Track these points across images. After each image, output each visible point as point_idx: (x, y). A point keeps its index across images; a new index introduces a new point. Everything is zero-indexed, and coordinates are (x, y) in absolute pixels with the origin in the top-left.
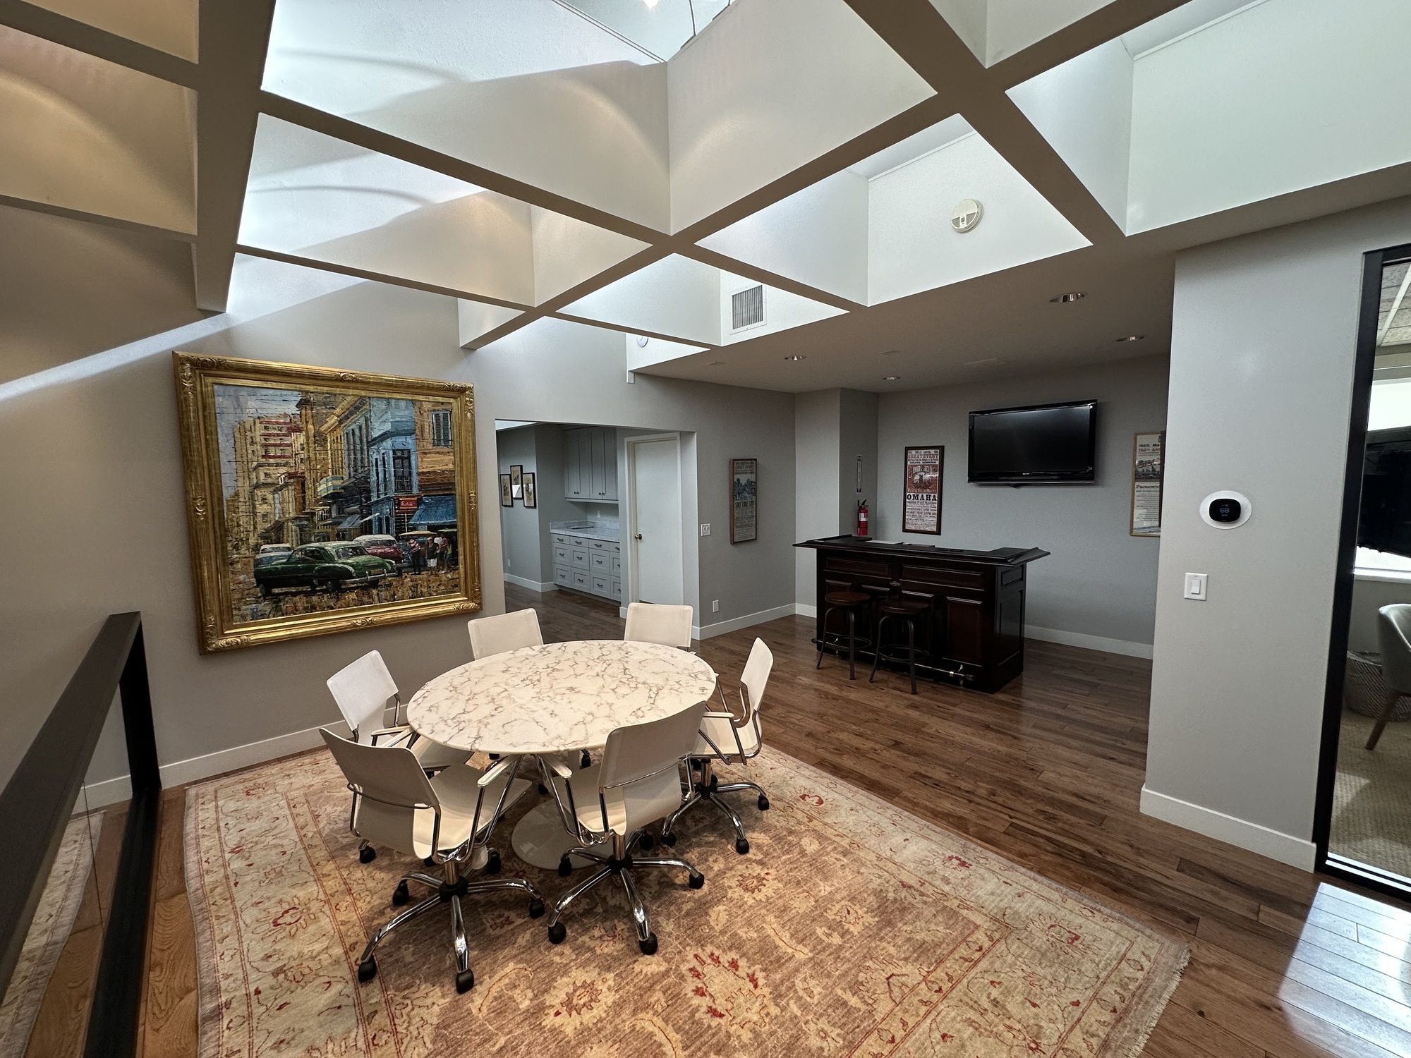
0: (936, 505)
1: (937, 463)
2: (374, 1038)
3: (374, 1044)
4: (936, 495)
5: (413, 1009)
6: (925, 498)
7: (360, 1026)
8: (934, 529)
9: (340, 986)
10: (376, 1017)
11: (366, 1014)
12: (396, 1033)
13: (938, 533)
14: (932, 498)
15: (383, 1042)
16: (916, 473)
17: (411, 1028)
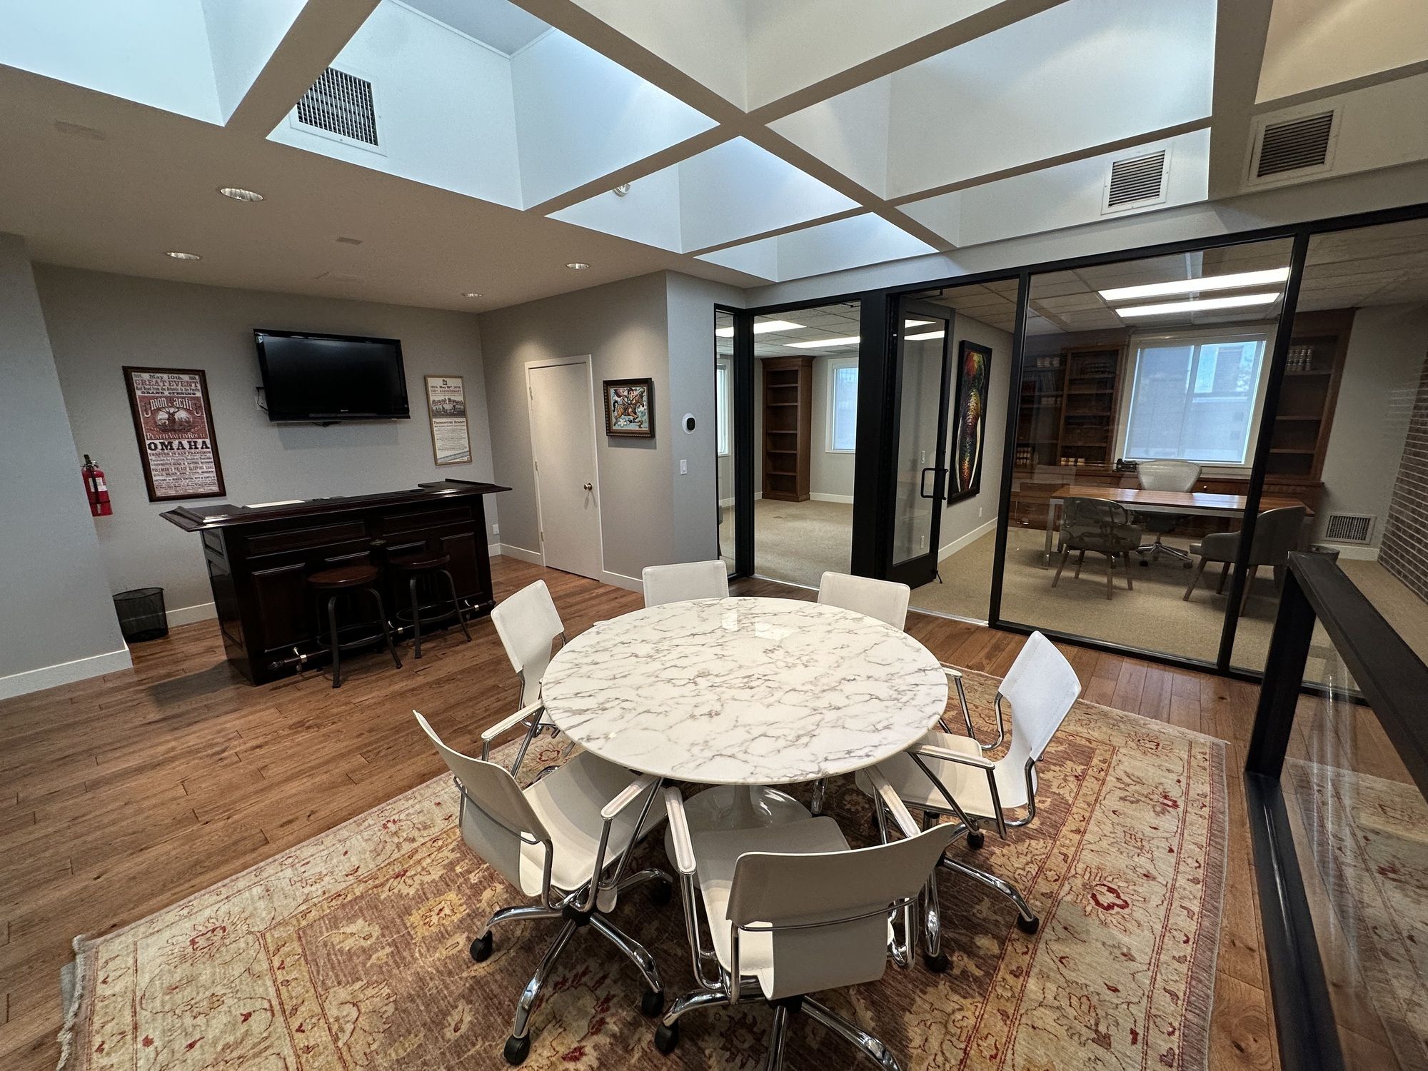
0: (211, 455)
1: (199, 394)
2: (1056, 880)
3: (1059, 877)
4: (208, 441)
5: (1018, 868)
6: (187, 446)
7: (1060, 897)
8: (215, 489)
9: (1055, 946)
10: (1044, 891)
11: (1050, 901)
12: (1040, 869)
13: (222, 493)
14: (199, 446)
15: (1052, 872)
16: (159, 409)
17: (1029, 860)
